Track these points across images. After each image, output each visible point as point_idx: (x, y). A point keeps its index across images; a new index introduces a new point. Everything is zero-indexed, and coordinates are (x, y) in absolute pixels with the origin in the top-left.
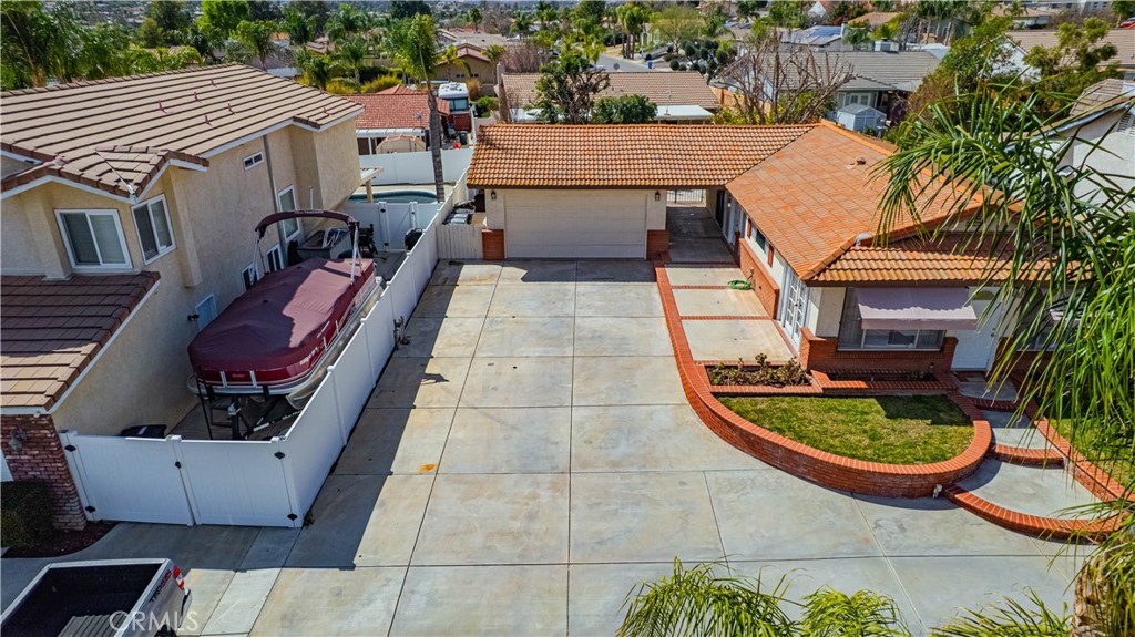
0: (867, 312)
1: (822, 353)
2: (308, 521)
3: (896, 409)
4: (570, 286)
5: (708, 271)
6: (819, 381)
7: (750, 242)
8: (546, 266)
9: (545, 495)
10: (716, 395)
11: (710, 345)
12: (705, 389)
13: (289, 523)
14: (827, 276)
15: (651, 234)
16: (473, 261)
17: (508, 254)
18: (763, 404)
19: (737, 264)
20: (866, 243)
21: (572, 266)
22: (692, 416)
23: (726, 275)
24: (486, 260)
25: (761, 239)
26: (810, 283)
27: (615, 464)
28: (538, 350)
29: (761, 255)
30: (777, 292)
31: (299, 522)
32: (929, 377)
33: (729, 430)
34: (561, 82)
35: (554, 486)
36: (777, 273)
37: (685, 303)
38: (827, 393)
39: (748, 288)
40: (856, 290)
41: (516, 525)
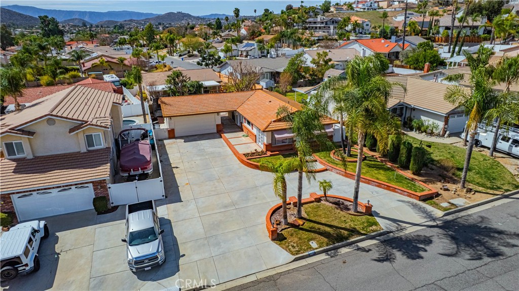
0: (277, 136)
1: (269, 147)
2: (166, 197)
3: (285, 156)
4: (199, 142)
5: (235, 133)
6: (269, 153)
7: (246, 124)
8: (189, 138)
9: (217, 184)
10: (248, 159)
11: (242, 150)
12: (245, 159)
13: (162, 198)
14: (267, 130)
15: (217, 125)
16: (166, 139)
17: (176, 136)
18: (258, 159)
19: (243, 131)
20: (274, 121)
21: (196, 137)
22: (243, 165)
23: (241, 134)
24: (170, 138)
25: (249, 123)
26: (264, 131)
27: (229, 176)
28: (199, 158)
29: (249, 127)
30: (256, 136)
31: (164, 197)
32: (292, 149)
33: (252, 165)
34: (174, 80)
35: (218, 182)
36: (255, 131)
37: (233, 142)
38: (271, 155)
39: (247, 136)
40: (273, 132)
41: (213, 189)
